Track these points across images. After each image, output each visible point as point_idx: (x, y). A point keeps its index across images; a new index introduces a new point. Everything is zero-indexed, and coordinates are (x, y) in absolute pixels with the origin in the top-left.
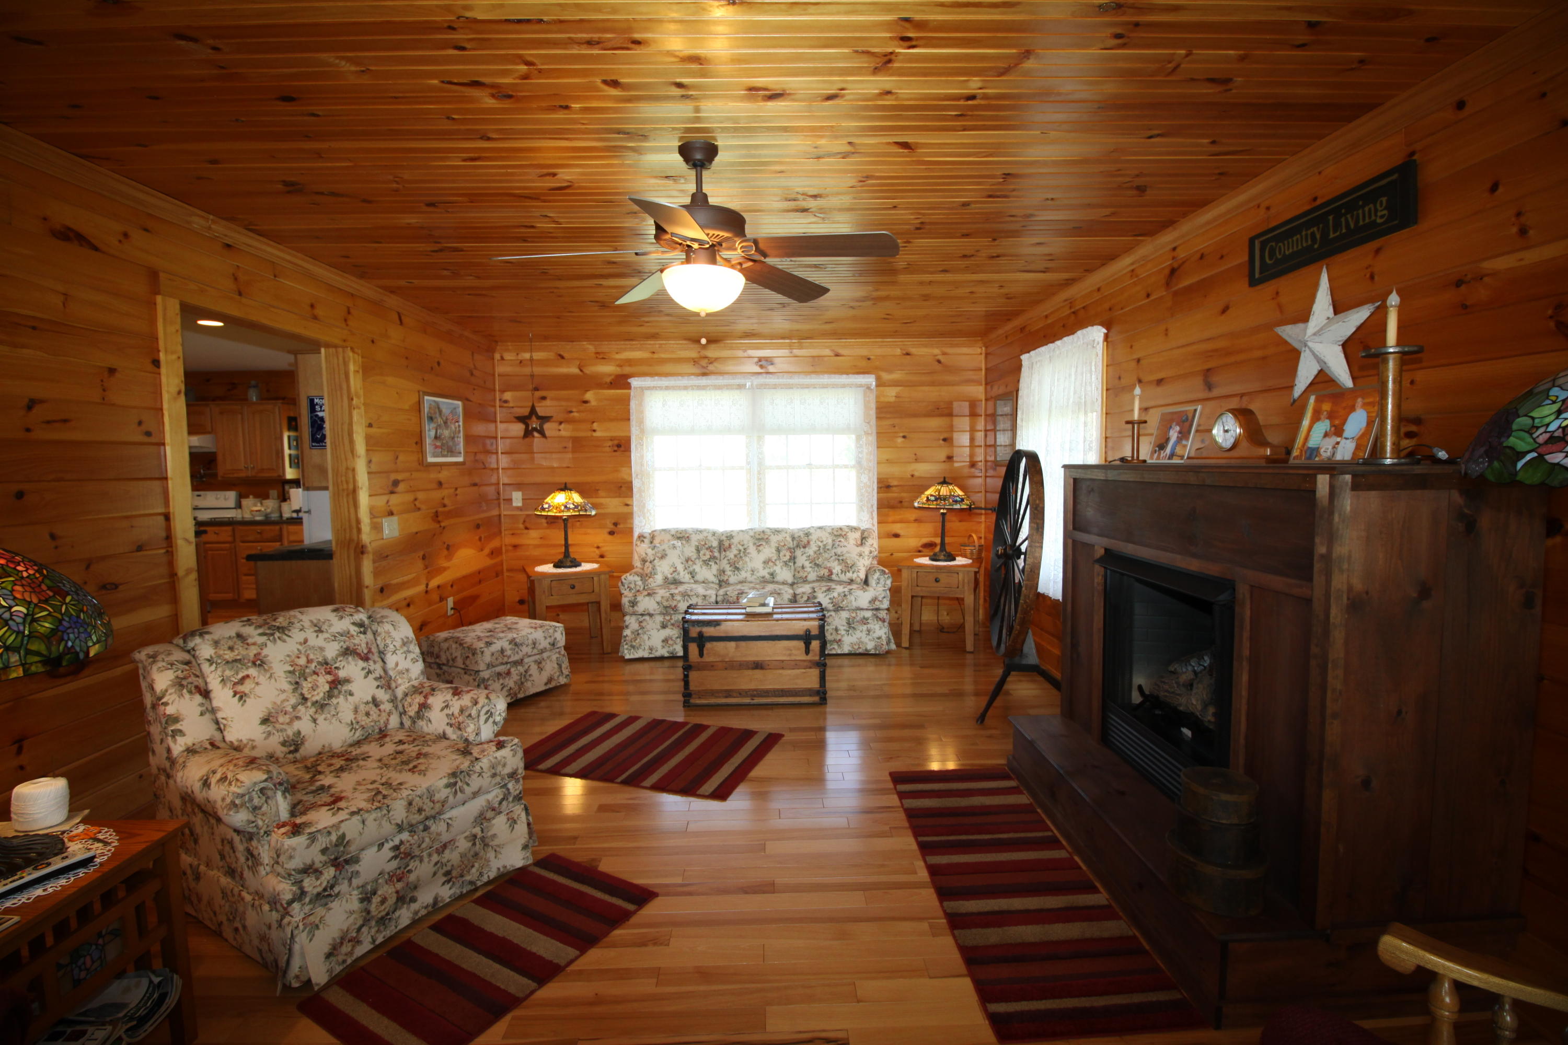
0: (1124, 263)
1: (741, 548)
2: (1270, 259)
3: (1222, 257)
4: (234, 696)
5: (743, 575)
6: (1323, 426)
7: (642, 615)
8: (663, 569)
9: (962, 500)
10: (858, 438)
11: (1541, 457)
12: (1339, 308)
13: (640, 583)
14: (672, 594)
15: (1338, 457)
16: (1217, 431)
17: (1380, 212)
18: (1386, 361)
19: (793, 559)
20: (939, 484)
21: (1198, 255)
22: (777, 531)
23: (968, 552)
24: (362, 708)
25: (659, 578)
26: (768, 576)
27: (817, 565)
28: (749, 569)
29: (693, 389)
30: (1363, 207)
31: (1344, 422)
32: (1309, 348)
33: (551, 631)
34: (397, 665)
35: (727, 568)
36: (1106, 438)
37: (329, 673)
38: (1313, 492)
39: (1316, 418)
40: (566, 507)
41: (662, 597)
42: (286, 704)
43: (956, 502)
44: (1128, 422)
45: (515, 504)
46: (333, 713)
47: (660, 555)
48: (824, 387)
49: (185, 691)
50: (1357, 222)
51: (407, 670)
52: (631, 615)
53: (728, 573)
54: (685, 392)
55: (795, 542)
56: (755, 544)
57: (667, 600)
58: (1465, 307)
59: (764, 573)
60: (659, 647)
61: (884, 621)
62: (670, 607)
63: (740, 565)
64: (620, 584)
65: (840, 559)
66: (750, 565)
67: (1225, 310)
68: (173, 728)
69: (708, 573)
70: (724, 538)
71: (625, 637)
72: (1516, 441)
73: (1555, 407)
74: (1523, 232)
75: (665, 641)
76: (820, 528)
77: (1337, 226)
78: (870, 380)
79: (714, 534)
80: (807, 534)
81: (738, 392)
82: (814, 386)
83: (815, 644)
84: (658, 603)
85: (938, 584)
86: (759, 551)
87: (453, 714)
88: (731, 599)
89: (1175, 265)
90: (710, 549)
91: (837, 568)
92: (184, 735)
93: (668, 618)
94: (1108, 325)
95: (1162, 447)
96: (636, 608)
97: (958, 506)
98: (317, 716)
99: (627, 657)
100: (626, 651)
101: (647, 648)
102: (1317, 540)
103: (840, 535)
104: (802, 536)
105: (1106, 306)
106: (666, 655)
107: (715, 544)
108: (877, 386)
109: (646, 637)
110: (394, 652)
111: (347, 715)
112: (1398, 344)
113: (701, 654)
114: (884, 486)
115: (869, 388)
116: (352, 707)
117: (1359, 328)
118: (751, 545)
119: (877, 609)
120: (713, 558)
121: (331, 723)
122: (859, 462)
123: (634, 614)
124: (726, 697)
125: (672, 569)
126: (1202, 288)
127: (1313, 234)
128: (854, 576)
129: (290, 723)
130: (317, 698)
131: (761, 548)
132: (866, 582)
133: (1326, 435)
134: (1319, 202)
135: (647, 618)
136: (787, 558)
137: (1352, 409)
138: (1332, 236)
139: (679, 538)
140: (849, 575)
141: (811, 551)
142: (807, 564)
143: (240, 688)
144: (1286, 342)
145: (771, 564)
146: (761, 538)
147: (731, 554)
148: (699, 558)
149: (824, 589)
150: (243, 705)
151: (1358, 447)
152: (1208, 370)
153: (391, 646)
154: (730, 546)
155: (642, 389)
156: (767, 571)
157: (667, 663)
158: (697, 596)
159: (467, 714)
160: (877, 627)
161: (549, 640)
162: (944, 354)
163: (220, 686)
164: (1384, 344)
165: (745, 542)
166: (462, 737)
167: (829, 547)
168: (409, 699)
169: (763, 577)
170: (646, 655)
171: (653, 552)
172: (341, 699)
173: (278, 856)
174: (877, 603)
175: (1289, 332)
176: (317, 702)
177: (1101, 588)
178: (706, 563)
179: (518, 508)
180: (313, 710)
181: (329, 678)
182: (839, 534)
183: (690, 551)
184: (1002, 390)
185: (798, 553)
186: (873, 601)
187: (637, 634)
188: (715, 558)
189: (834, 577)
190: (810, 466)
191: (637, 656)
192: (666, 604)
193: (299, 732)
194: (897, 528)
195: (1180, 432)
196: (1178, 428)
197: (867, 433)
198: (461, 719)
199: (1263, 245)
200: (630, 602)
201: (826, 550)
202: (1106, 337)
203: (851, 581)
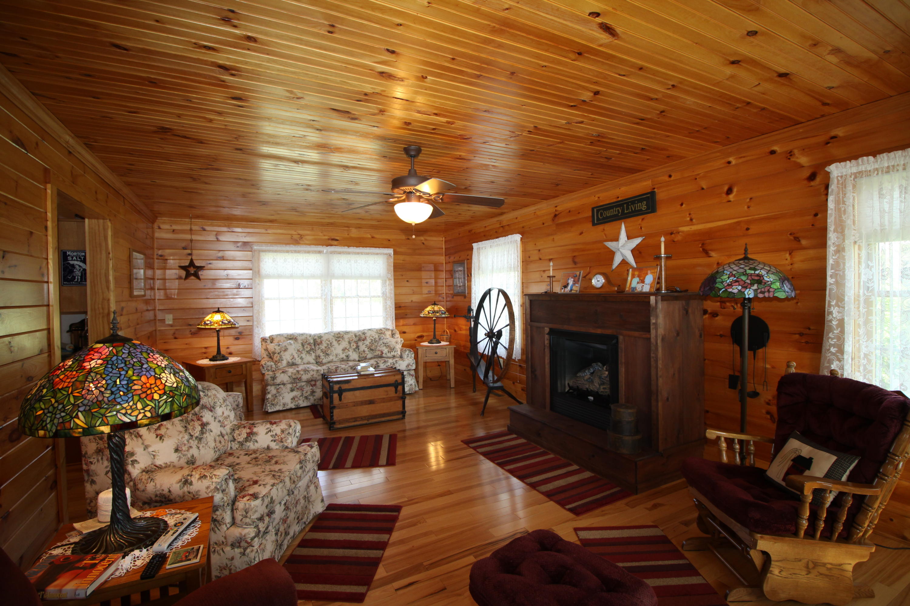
0: (530, 210)
1: (329, 343)
2: (601, 216)
3: (579, 213)
4: (157, 437)
5: (331, 358)
6: (636, 280)
7: (279, 385)
8: (287, 357)
9: (445, 313)
10: (384, 283)
11: (726, 290)
12: (629, 238)
13: (274, 366)
14: (298, 371)
15: (644, 290)
16: (594, 282)
17: (643, 206)
18: (661, 259)
19: (358, 347)
20: (432, 305)
21: (568, 211)
22: (347, 333)
23: (445, 339)
24: (217, 439)
25: (284, 363)
26: (345, 358)
27: (372, 350)
28: (334, 354)
29: (292, 252)
30: (637, 203)
31: (644, 278)
32: (620, 252)
33: (236, 397)
34: (223, 413)
35: (321, 354)
36: (523, 283)
37: (199, 420)
38: (649, 302)
39: (633, 276)
40: (222, 322)
41: (292, 373)
42: (184, 439)
43: (442, 313)
44: (548, 277)
45: (167, 323)
46: (205, 443)
47: (284, 349)
48: (368, 254)
49: (133, 436)
50: (635, 208)
51: (229, 416)
52: (271, 385)
53: (323, 357)
54: (287, 254)
55: (357, 338)
56: (336, 340)
57: (295, 375)
58: (674, 241)
59: (343, 356)
60: (289, 403)
61: (413, 376)
62: (297, 378)
63: (329, 352)
64: (261, 368)
65: (386, 345)
66: (335, 352)
67: (581, 233)
68: (132, 459)
69: (310, 358)
70: (316, 337)
71: (268, 399)
72: (718, 285)
73: (727, 276)
74: (691, 220)
75: (293, 399)
76: (369, 330)
77: (628, 209)
78: (391, 251)
79: (310, 336)
80: (364, 333)
81: (318, 255)
82: (362, 253)
83: (400, 388)
84: (289, 377)
85: (436, 355)
86: (339, 344)
87: (276, 434)
88: (332, 371)
89: (557, 213)
90: (309, 344)
91: (385, 350)
92: (139, 463)
93: (295, 385)
94: (522, 233)
95: (565, 287)
96: (275, 381)
97: (443, 316)
98: (199, 445)
99: (270, 411)
100: (269, 408)
101: (281, 404)
102: (651, 318)
103: (382, 333)
104: (361, 334)
105: (521, 225)
106: (294, 407)
107: (312, 341)
108: (394, 254)
109: (281, 398)
110: (220, 406)
111: (212, 444)
112: (665, 254)
113: (340, 399)
114: (398, 307)
115: (390, 255)
116: (213, 439)
117: (637, 245)
118: (334, 340)
119: (409, 370)
120: (311, 349)
121: (206, 449)
122: (384, 293)
123: (274, 385)
124: (354, 421)
125: (292, 357)
126: (571, 224)
127: (618, 210)
128: (395, 354)
129: (188, 451)
130: (197, 435)
131: (340, 342)
132: (401, 357)
133: (638, 283)
134: (620, 199)
135: (282, 386)
136: (355, 347)
137: (647, 274)
138: (626, 212)
139: (290, 339)
140: (393, 353)
141: (368, 342)
142: (366, 349)
143: (159, 432)
144: (608, 248)
145: (346, 351)
146: (339, 337)
147: (323, 347)
148: (304, 349)
149: (383, 361)
150: (162, 442)
151: (651, 287)
152: (574, 256)
153: (218, 403)
154: (321, 342)
155: (260, 251)
156: (345, 354)
157: (294, 412)
158: (313, 371)
159: (287, 432)
160: (410, 379)
161: (236, 403)
162: (426, 240)
163: (147, 432)
164: (661, 254)
165: (330, 339)
166: (283, 446)
167: (377, 339)
168: (237, 432)
169: (342, 358)
170: (281, 408)
171: (279, 348)
172: (208, 434)
173: (247, 513)
174: (410, 367)
175: (611, 245)
176: (197, 437)
177: (548, 345)
178: (308, 352)
179: (171, 326)
180: (197, 441)
181: (200, 423)
182: (380, 332)
183: (299, 346)
184: (457, 258)
185: (360, 344)
186: (408, 366)
187: (275, 396)
188: (313, 349)
189: (384, 355)
190: (358, 296)
191: (275, 410)
192: (294, 377)
193: (193, 456)
194: (405, 329)
195: (574, 281)
196: (572, 280)
197: (389, 279)
198: (283, 436)
199: (598, 211)
200: (271, 377)
201: (376, 341)
202: (521, 239)
203: (394, 357)
